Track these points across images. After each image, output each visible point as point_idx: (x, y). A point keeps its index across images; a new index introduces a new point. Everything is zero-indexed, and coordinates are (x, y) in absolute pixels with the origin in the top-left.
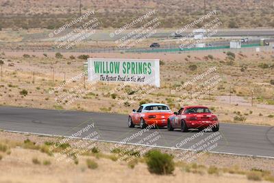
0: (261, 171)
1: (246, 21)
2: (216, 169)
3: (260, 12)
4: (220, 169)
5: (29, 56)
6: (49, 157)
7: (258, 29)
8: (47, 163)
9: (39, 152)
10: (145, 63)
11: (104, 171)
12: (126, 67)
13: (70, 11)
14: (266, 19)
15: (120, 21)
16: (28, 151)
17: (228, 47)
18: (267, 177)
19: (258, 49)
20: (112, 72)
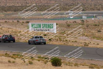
0: (94, 65)
1: (89, 8)
2: (77, 64)
3: (94, 5)
4: (79, 64)
5: (7, 22)
6: (15, 60)
7: (93, 11)
8: (14, 62)
9: (11, 58)
10: (50, 24)
11: (35, 65)
12: (43, 26)
13: (22, 4)
14: (96, 7)
15: (41, 8)
16: (7, 58)
17: (82, 18)
18: (96, 67)
19: (93, 19)
20: (38, 28)
